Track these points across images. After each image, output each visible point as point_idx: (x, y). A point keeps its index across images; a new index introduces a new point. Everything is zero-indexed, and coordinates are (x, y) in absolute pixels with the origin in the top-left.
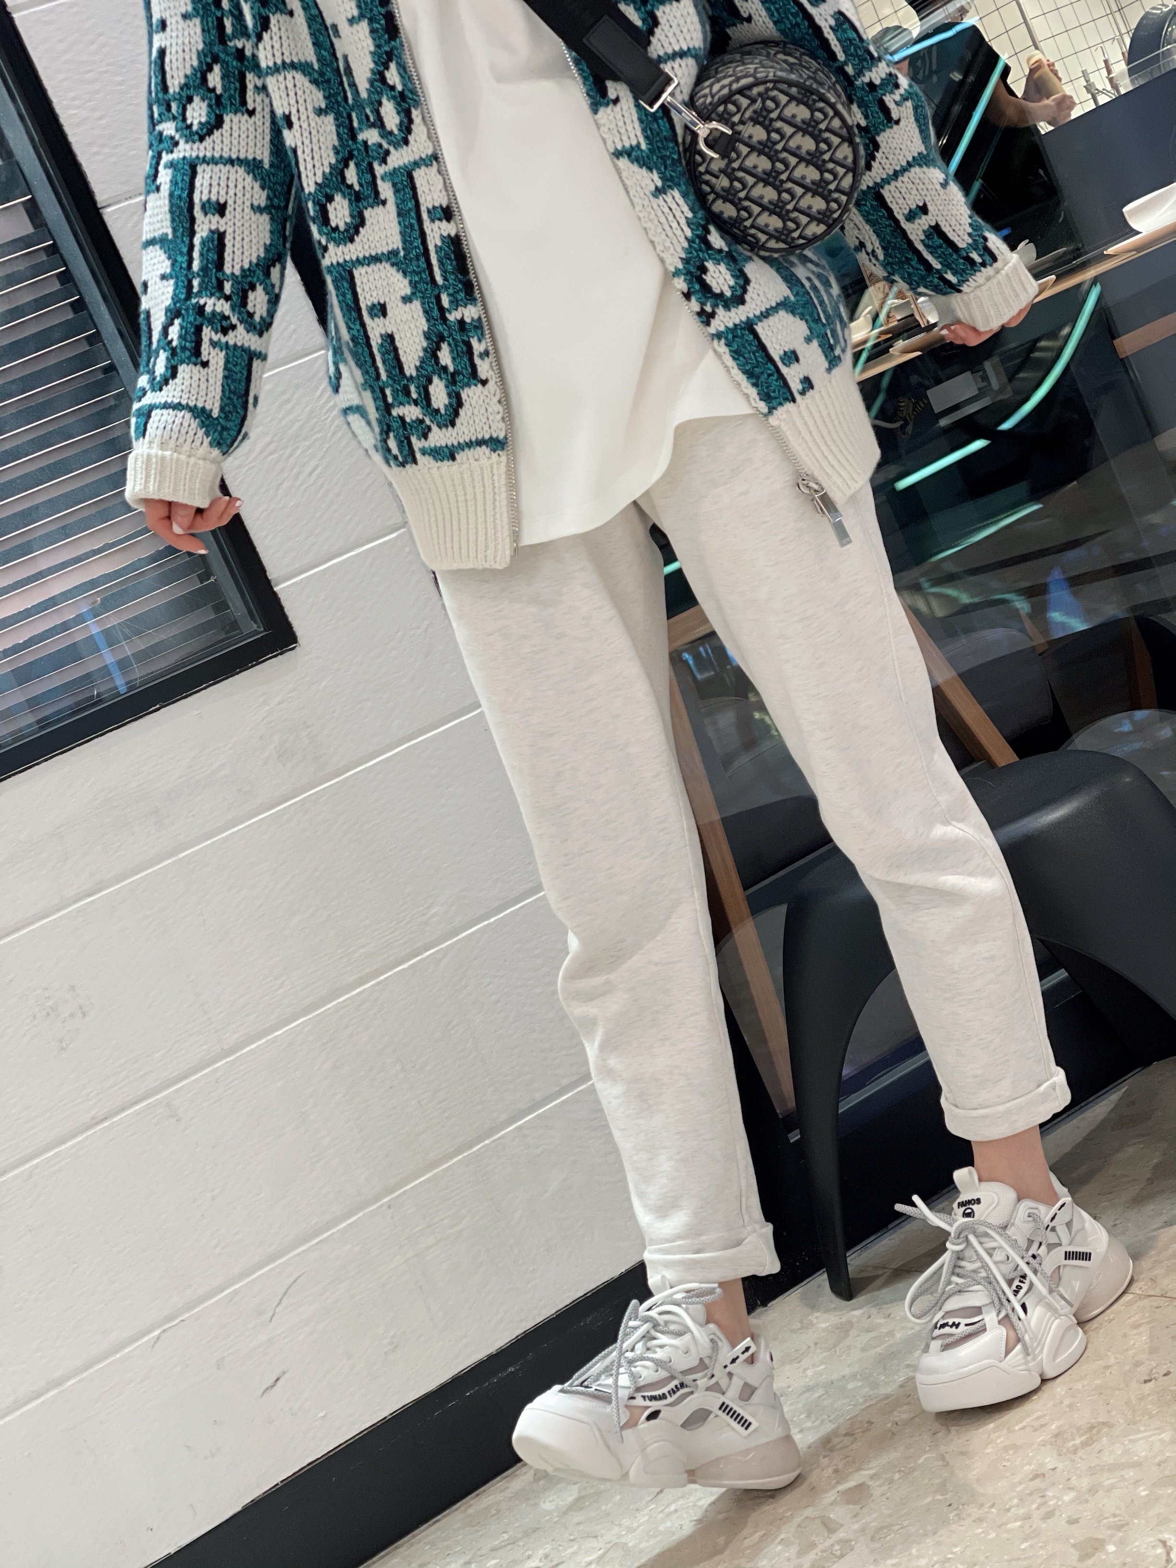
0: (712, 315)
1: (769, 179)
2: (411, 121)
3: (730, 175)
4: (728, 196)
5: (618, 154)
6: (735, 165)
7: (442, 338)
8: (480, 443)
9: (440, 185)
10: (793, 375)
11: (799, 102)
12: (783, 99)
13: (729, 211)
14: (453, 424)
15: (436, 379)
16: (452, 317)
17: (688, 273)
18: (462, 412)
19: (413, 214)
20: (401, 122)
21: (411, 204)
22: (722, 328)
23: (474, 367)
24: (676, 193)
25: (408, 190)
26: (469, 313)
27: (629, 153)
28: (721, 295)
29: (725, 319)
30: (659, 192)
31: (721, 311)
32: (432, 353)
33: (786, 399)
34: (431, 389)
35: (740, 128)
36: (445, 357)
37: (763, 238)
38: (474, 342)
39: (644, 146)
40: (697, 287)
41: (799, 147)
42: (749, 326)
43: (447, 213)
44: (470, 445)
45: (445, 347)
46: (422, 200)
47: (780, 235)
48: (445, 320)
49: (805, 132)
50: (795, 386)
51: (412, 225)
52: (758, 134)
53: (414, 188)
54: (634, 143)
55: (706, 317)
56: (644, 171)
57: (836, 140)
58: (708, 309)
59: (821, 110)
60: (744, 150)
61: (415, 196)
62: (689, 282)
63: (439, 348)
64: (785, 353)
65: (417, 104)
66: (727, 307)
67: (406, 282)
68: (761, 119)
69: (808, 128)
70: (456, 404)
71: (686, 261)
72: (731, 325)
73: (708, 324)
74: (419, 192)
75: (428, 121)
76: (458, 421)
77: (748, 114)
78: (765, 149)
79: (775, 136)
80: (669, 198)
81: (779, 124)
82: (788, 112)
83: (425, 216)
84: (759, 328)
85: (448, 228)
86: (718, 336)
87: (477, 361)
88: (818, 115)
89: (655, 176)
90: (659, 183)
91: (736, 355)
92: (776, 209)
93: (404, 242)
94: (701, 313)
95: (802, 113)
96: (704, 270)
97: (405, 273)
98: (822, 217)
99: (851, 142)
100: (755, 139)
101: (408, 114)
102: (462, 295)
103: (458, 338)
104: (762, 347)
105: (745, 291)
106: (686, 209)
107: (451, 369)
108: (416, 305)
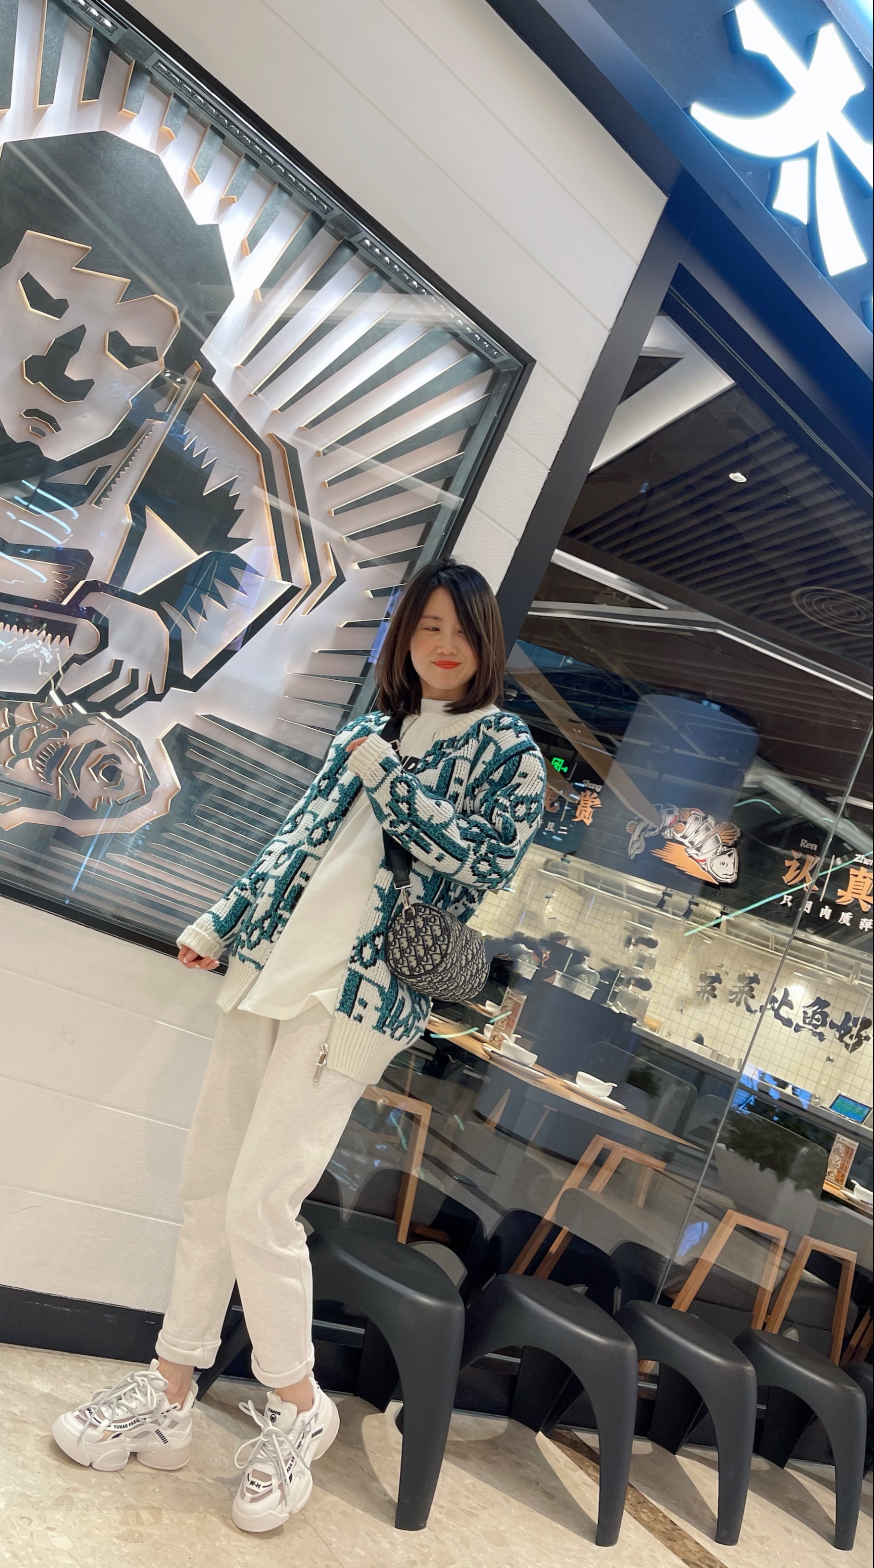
0: (355, 962)
1: (410, 940)
2: (324, 842)
3: (402, 927)
4: (395, 933)
5: (376, 886)
6: (406, 926)
7: (270, 917)
8: (254, 962)
9: (313, 868)
10: (358, 1009)
11: (441, 928)
12: (438, 923)
13: (391, 939)
14: (251, 949)
15: (258, 929)
16: (279, 912)
17: (361, 941)
18: (257, 946)
19: (295, 869)
20: (320, 839)
21: (297, 865)
22: (353, 968)
23: (273, 934)
24: (382, 914)
25: (300, 860)
26: (286, 915)
27: (380, 890)
28: (363, 958)
29: (357, 967)
30: (377, 909)
31: (358, 963)
32: (263, 919)
33: (347, 1013)
34: (255, 932)
35: (418, 917)
36: (266, 924)
37: (391, 957)
38: (280, 925)
39: (386, 892)
40: (359, 948)
41: (426, 941)
42: (361, 977)
43: (307, 878)
44: (251, 960)
45: (269, 920)
46: (302, 867)
47: (396, 961)
48: (276, 911)
49: (433, 938)
50: (355, 1013)
51: (291, 872)
52: (421, 924)
53: (303, 861)
54: (384, 888)
55: (353, 960)
56: (379, 899)
57: (438, 951)
58: (356, 958)
59: (444, 938)
60: (412, 924)
61: (301, 865)
62: (359, 945)
63: (267, 919)
64: (363, 999)
65: (330, 840)
66: (361, 964)
67: (274, 889)
68: (426, 921)
69: (435, 939)
70: (258, 943)
71: (364, 937)
72: (356, 970)
73: (351, 963)
74: (304, 864)
75: (328, 848)
76: (254, 949)
77: (424, 916)
78: (418, 930)
79: (424, 930)
80: (378, 914)
81: (428, 928)
82: (435, 927)
83: (299, 873)
84: (363, 981)
85: (303, 882)
86: (350, 969)
87: (275, 933)
88: (442, 938)
89: (381, 903)
90: (380, 907)
91: (348, 980)
92: (402, 951)
93: (284, 875)
94: (352, 957)
95: (438, 932)
96: (365, 946)
97: (276, 886)
98: (411, 969)
99: (442, 958)
100: (418, 924)
101: (325, 839)
102: (289, 907)
103: (275, 920)
104: (358, 988)
105: (370, 966)
106: (379, 922)
107: (265, 929)
108: (271, 899)
